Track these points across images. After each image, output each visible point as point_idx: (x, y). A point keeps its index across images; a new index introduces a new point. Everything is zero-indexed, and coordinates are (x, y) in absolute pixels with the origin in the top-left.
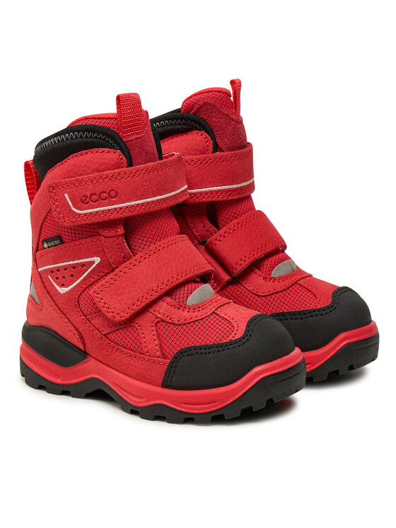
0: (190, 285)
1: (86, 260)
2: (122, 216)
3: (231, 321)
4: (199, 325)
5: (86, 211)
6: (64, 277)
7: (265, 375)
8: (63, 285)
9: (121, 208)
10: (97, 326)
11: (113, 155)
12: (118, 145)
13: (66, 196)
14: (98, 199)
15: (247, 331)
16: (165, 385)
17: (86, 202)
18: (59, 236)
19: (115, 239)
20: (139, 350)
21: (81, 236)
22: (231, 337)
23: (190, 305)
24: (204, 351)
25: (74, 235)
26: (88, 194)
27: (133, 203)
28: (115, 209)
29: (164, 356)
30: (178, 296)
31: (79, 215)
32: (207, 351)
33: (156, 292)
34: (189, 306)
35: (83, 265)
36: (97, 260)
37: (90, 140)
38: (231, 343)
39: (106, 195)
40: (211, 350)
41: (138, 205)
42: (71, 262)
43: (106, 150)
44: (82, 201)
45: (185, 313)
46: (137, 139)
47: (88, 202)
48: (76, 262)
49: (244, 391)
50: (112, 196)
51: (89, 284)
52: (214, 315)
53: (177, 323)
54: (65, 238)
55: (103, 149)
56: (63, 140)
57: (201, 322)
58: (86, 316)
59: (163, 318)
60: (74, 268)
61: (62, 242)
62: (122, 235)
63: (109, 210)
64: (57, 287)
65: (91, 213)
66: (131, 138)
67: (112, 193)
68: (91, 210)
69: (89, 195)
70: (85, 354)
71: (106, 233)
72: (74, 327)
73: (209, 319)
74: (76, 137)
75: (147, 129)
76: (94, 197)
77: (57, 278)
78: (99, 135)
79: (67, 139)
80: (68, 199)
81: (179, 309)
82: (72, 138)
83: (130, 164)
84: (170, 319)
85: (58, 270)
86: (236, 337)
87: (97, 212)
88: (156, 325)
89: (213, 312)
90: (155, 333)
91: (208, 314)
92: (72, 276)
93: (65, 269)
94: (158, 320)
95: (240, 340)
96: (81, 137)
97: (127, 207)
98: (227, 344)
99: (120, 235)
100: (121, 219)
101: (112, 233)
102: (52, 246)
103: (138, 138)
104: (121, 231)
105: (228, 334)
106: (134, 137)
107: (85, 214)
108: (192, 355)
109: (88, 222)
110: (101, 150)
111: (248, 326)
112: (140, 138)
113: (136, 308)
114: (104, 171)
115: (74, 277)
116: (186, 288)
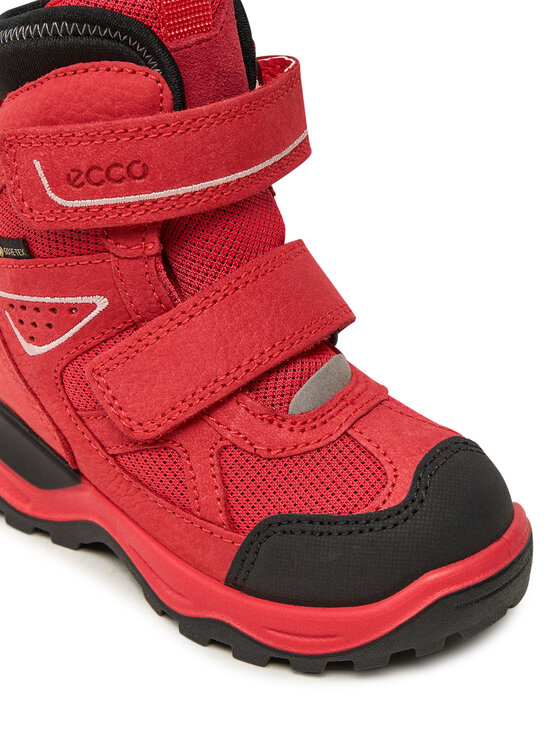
0: (298, 366)
1: (79, 300)
2: (155, 218)
3: (382, 459)
4: (312, 464)
5: (77, 203)
6: (34, 324)
7: (446, 592)
8: (31, 339)
9: (154, 202)
10: (98, 435)
11: (141, 81)
12: (156, 58)
13: (37, 164)
14: (103, 178)
15: (415, 489)
16: (232, 582)
17: (78, 182)
18: (24, 240)
19: (140, 263)
20: (183, 500)
21: (69, 249)
22: (377, 502)
23: (297, 413)
24: (317, 527)
25: (53, 244)
26: (84, 167)
27: (182, 191)
28: (142, 203)
29: (233, 526)
30: (270, 392)
31: (64, 209)
32: (326, 528)
33: (223, 385)
34: (293, 416)
35: (71, 308)
36: (102, 303)
37: (94, 41)
38: (377, 516)
39: (122, 171)
40: (334, 528)
41: (193, 194)
42: (48, 300)
43: (128, 66)
44: (72, 181)
45: (284, 435)
46: (199, 42)
47: (83, 184)
48: (57, 300)
49: (401, 622)
50: (136, 174)
51: (82, 349)
52: (347, 440)
53: (265, 454)
54: (37, 248)
55: (123, 64)
56: (37, 35)
57: (318, 456)
58: (76, 410)
59: (235, 441)
60: (53, 310)
61: (31, 255)
62: (156, 255)
63: (128, 205)
64: (21, 339)
65: (88, 209)
66: (185, 42)
67: (137, 169)
68: (88, 202)
69: (84, 169)
70: (77, 476)
71: (121, 249)
72: (54, 424)
73: (335, 450)
74: (65, 34)
75: (223, 17)
76: (96, 175)
77: (21, 322)
78: (113, 32)
79: (45, 34)
80: (41, 173)
81: (271, 422)
82: (56, 35)
83: (181, 103)
84: (252, 445)
85: (23, 307)
86: (392, 503)
87: (101, 208)
88: (220, 454)
89: (345, 433)
90: (216, 470)
91: (333, 438)
92: (49, 326)
93: (37, 309)
94: (224, 443)
95: (397, 510)
96: (75, 34)
97: (169, 199)
98: (367, 519)
99: (150, 257)
100: (155, 223)
101: (135, 250)
102: (11, 257)
103: (203, 40)
104: (153, 246)
105: (372, 491)
106: (193, 39)
107: (76, 209)
108: (292, 533)
109: (81, 226)
110: (116, 65)
111: (417, 478)
112: (207, 40)
113: (179, 417)
114: (120, 115)
115: (52, 330)
116: (290, 374)
